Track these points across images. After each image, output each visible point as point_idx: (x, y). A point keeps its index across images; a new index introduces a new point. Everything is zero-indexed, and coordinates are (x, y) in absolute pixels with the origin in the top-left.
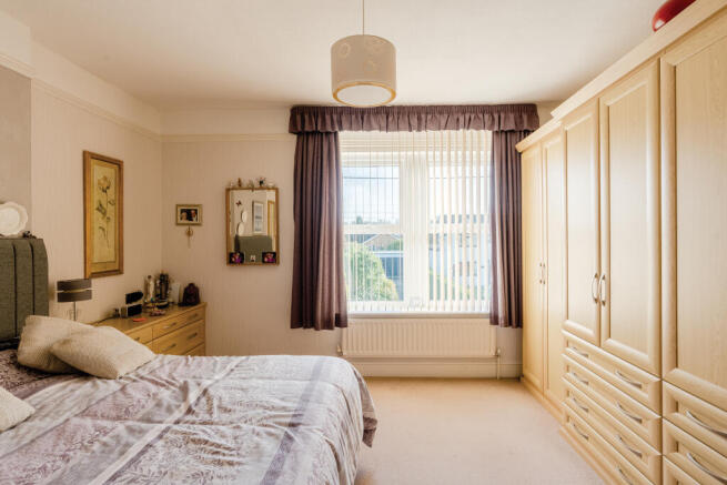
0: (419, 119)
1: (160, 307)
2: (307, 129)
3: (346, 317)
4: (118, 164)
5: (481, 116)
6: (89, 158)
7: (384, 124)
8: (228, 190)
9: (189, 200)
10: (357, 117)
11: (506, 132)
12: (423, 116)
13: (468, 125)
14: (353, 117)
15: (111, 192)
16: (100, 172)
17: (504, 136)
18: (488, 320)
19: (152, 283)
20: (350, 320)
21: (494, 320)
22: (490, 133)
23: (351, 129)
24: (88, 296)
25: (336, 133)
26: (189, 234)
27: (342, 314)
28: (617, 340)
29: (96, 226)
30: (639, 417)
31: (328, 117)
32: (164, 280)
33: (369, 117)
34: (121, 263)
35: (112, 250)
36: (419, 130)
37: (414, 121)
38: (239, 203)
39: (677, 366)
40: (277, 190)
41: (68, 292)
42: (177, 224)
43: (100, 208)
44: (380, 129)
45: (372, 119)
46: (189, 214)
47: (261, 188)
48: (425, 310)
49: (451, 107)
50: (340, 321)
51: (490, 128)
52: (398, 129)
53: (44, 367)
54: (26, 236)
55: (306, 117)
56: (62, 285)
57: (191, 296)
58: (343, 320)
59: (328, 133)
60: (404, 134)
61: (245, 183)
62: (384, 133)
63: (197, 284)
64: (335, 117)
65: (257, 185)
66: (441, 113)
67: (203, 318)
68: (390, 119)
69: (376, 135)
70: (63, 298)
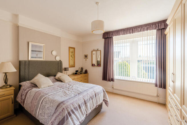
0: (132, 30)
1: (80, 73)
2: (106, 37)
3: (114, 79)
4: (74, 48)
5: (152, 26)
6: (70, 48)
7: (123, 33)
8: (92, 52)
9: (86, 54)
10: (117, 32)
11: (161, 29)
12: (134, 29)
13: (147, 29)
14: (116, 33)
15: (73, 53)
16: (71, 50)
17: (160, 30)
18: (154, 85)
19: (80, 69)
20: (115, 80)
21: (156, 86)
22: (156, 30)
23: (115, 36)
24: (68, 70)
25: (112, 37)
26: (86, 60)
27: (113, 78)
28: (176, 94)
29: (71, 59)
30: (179, 120)
31: (110, 34)
32: (82, 69)
33: (119, 32)
34: (75, 65)
35: (73, 63)
36: (132, 33)
37: (131, 31)
38: (94, 54)
39: (184, 105)
40: (101, 51)
41: (66, 69)
42: (84, 58)
43: (71, 56)
44: (122, 34)
45: (120, 32)
46: (86, 56)
47: (98, 51)
48: (137, 80)
49: (142, 25)
50: (112, 80)
51: (155, 29)
52: (127, 34)
53: (58, 79)
54: (60, 61)
55: (106, 34)
56: (65, 68)
57: (86, 72)
58: (113, 80)
59: (110, 37)
60: (129, 35)
61: (95, 50)
62: (123, 35)
63: (87, 70)
64: (112, 33)
65: (97, 50)
66: (139, 28)
67: (88, 76)
68: (125, 31)
69: (121, 36)
70: (65, 70)
